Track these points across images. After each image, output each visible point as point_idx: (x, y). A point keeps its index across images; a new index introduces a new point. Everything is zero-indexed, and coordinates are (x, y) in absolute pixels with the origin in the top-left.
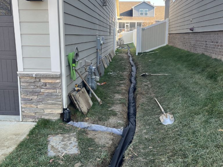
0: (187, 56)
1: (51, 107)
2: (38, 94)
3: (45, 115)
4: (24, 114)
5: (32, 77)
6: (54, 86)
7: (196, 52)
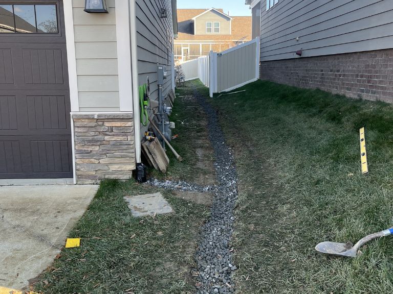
0: (295, 93)
1: (119, 161)
2: (100, 143)
3: (111, 173)
4: (79, 173)
5: (93, 119)
6: (125, 132)
7: (308, 88)
